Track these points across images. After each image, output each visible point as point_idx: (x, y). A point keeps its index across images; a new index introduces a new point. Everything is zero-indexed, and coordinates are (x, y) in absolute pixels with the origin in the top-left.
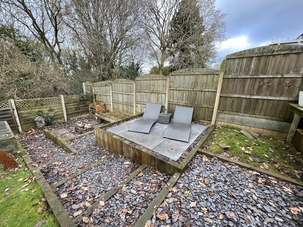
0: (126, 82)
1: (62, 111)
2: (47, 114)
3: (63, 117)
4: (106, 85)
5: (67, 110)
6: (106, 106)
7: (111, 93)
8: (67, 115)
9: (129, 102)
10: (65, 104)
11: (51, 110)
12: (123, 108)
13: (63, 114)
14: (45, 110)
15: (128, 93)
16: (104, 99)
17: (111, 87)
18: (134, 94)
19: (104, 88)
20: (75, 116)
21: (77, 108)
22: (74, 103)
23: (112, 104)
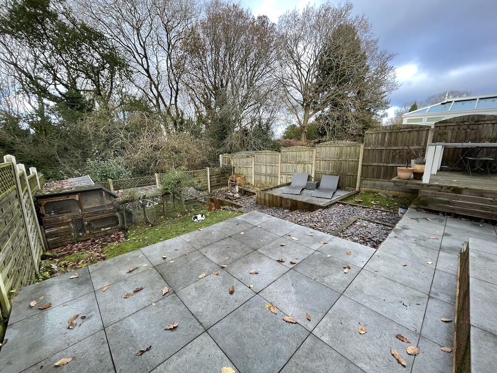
0: (270, 154)
1: (207, 183)
2: (197, 185)
3: (208, 189)
4: (248, 157)
5: (211, 181)
6: (246, 178)
7: (253, 165)
8: (211, 187)
9: (273, 173)
10: (210, 176)
11: (199, 182)
12: (266, 179)
13: (207, 186)
14: (195, 181)
15: (272, 165)
16: (244, 171)
17: (253, 158)
18: (279, 165)
19: (245, 160)
20: (216, 188)
21: (218, 181)
22: (216, 175)
23: (253, 176)
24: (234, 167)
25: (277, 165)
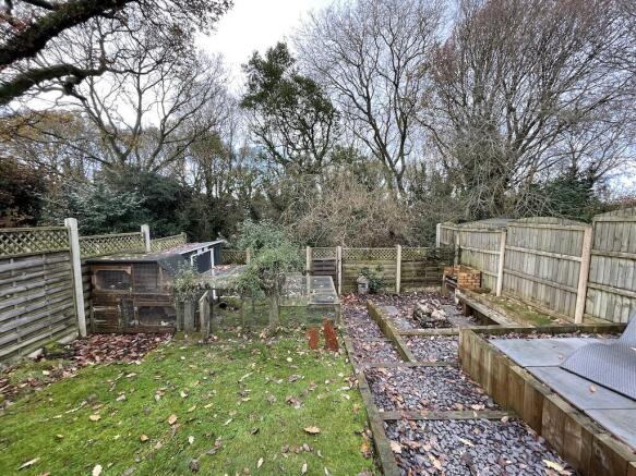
0: (554, 226)
1: (395, 273)
2: (374, 274)
3: (395, 284)
4: (491, 231)
5: (403, 272)
6: (484, 277)
7: (502, 249)
8: (402, 282)
9: (560, 279)
10: (402, 261)
11: (379, 269)
12: (535, 291)
13: (395, 279)
14: (372, 268)
15: (558, 255)
16: (481, 262)
17: (504, 235)
18: (584, 260)
19: (485, 238)
20: (414, 286)
21: (420, 273)
22: (417, 261)
23: (500, 275)
24: (460, 250)
25: (575, 258)
